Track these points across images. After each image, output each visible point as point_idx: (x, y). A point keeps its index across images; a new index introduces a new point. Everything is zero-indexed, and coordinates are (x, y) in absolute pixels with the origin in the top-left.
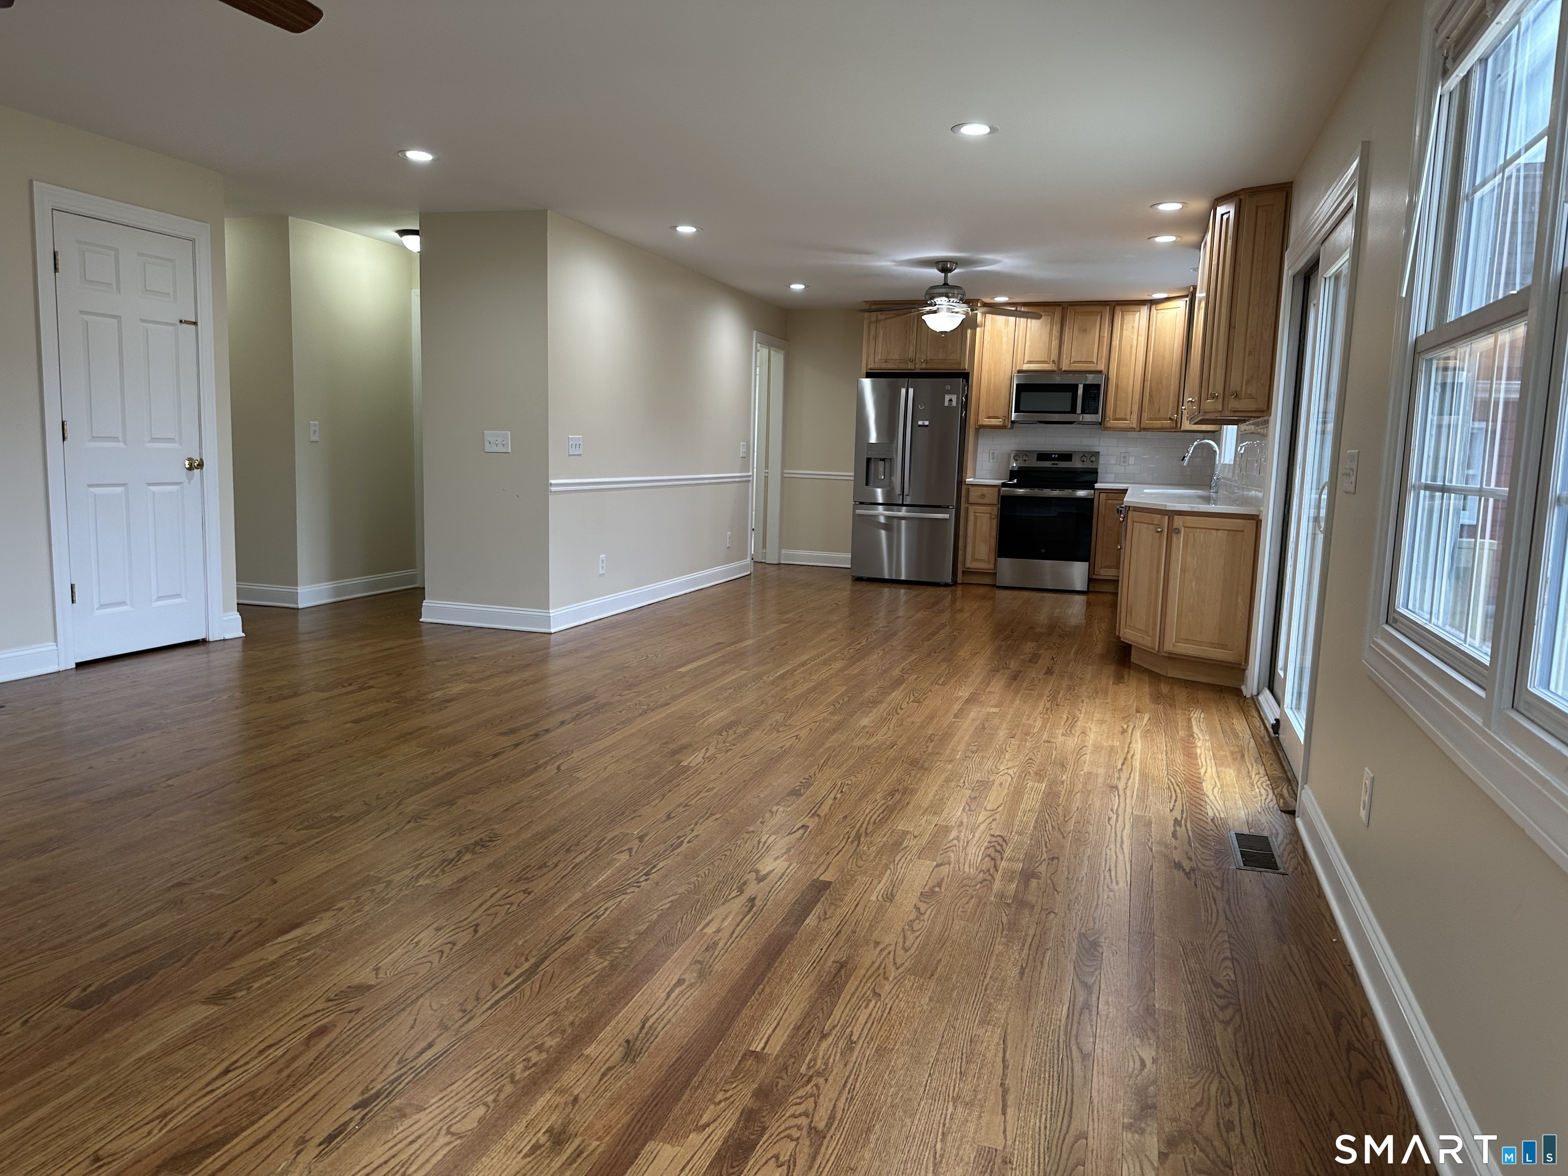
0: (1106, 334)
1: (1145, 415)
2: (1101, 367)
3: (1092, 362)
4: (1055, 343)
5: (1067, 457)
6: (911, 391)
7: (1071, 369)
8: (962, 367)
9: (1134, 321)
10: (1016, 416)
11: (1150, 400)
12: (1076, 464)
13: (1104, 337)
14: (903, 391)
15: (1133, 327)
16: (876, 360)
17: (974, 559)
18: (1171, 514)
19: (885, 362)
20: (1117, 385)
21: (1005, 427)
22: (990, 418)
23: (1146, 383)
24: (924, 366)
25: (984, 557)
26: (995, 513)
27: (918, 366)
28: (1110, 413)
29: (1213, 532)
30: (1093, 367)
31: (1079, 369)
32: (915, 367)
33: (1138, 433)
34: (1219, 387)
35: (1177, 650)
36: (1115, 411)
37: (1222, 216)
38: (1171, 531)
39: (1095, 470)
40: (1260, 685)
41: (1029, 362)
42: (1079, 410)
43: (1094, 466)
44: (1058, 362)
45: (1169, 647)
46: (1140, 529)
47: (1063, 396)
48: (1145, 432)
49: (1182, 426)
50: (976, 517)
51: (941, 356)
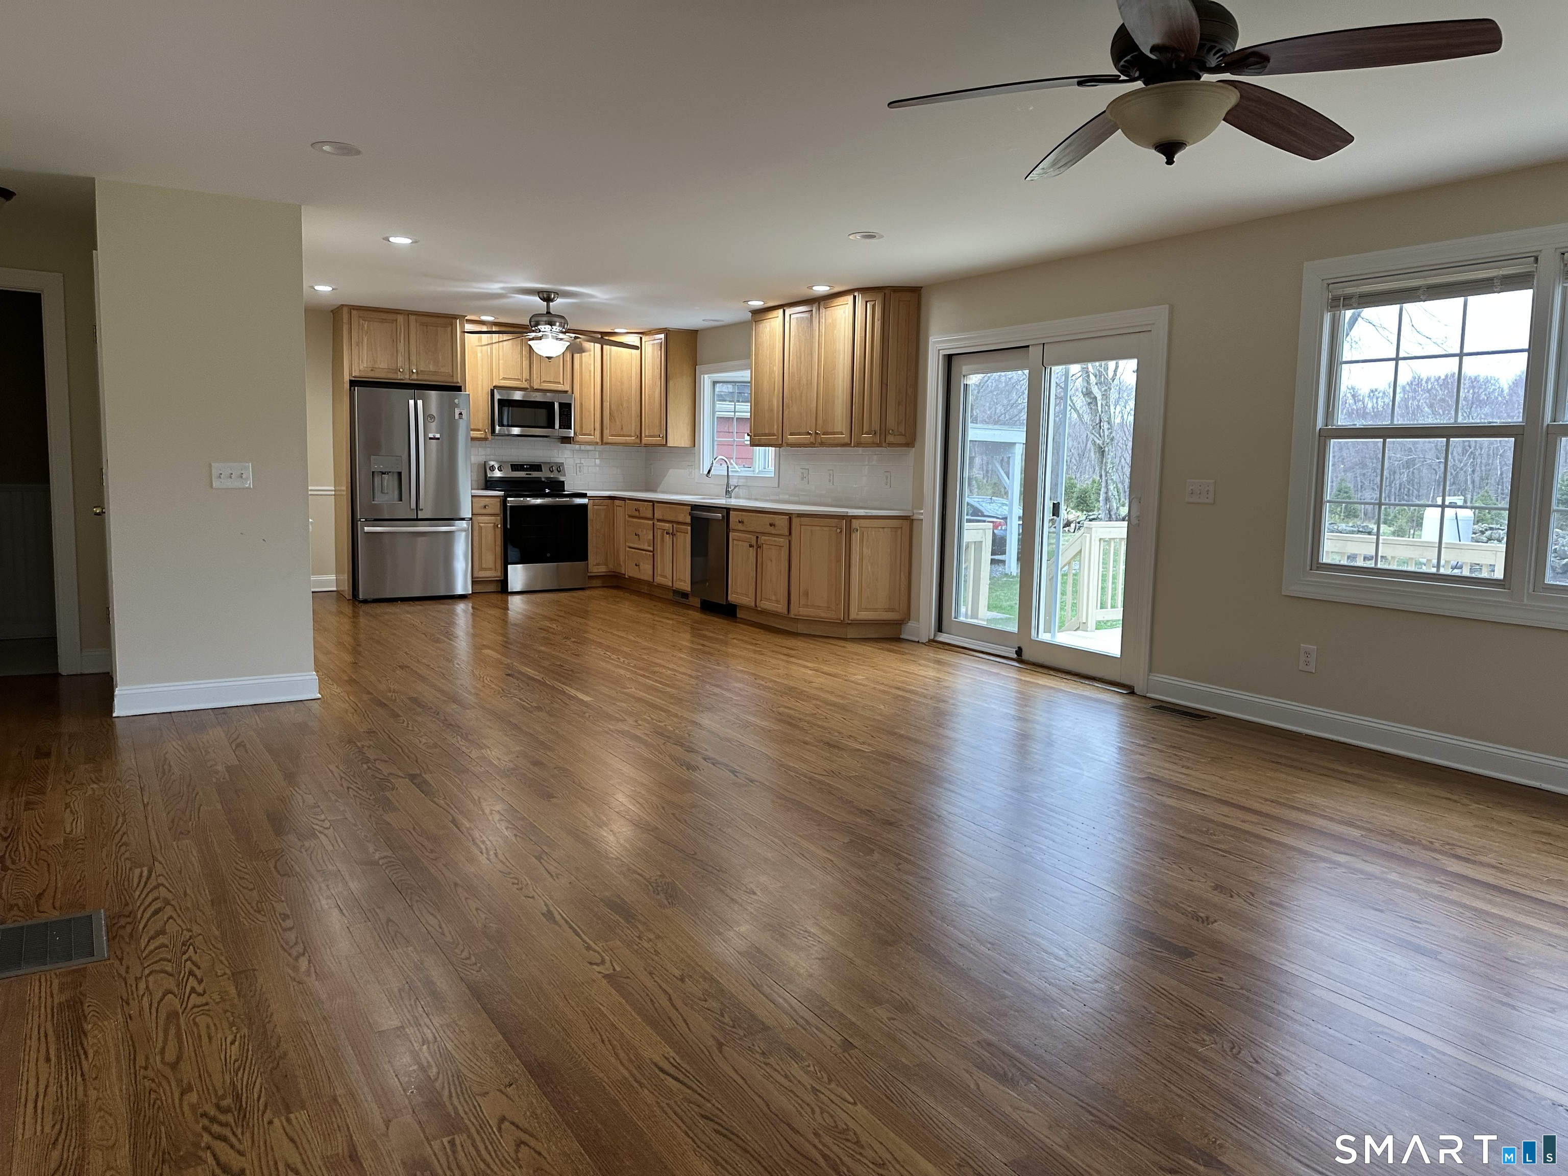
0: (569, 365)
1: (606, 432)
2: (567, 387)
3: (559, 383)
4: (526, 363)
5: (537, 467)
6: (420, 402)
7: (541, 388)
8: (455, 380)
9: (590, 355)
10: (500, 430)
11: (610, 419)
12: (543, 475)
13: (567, 366)
14: (412, 402)
15: (590, 358)
16: (361, 367)
17: (481, 569)
18: (849, 519)
19: (372, 370)
20: (581, 405)
21: (486, 439)
22: (472, 430)
23: (604, 403)
24: (414, 377)
25: (491, 565)
26: (499, 522)
27: (407, 377)
28: (578, 429)
29: (881, 530)
30: (560, 387)
31: (548, 388)
32: (405, 378)
33: (600, 448)
34: (876, 426)
35: (859, 617)
36: (581, 427)
37: (866, 302)
38: (850, 531)
39: (562, 479)
40: (935, 631)
41: (504, 379)
42: (557, 426)
43: (561, 475)
44: (529, 380)
45: (853, 616)
46: (811, 531)
47: (543, 412)
48: (607, 446)
49: (643, 442)
50: (480, 528)
51: (432, 368)
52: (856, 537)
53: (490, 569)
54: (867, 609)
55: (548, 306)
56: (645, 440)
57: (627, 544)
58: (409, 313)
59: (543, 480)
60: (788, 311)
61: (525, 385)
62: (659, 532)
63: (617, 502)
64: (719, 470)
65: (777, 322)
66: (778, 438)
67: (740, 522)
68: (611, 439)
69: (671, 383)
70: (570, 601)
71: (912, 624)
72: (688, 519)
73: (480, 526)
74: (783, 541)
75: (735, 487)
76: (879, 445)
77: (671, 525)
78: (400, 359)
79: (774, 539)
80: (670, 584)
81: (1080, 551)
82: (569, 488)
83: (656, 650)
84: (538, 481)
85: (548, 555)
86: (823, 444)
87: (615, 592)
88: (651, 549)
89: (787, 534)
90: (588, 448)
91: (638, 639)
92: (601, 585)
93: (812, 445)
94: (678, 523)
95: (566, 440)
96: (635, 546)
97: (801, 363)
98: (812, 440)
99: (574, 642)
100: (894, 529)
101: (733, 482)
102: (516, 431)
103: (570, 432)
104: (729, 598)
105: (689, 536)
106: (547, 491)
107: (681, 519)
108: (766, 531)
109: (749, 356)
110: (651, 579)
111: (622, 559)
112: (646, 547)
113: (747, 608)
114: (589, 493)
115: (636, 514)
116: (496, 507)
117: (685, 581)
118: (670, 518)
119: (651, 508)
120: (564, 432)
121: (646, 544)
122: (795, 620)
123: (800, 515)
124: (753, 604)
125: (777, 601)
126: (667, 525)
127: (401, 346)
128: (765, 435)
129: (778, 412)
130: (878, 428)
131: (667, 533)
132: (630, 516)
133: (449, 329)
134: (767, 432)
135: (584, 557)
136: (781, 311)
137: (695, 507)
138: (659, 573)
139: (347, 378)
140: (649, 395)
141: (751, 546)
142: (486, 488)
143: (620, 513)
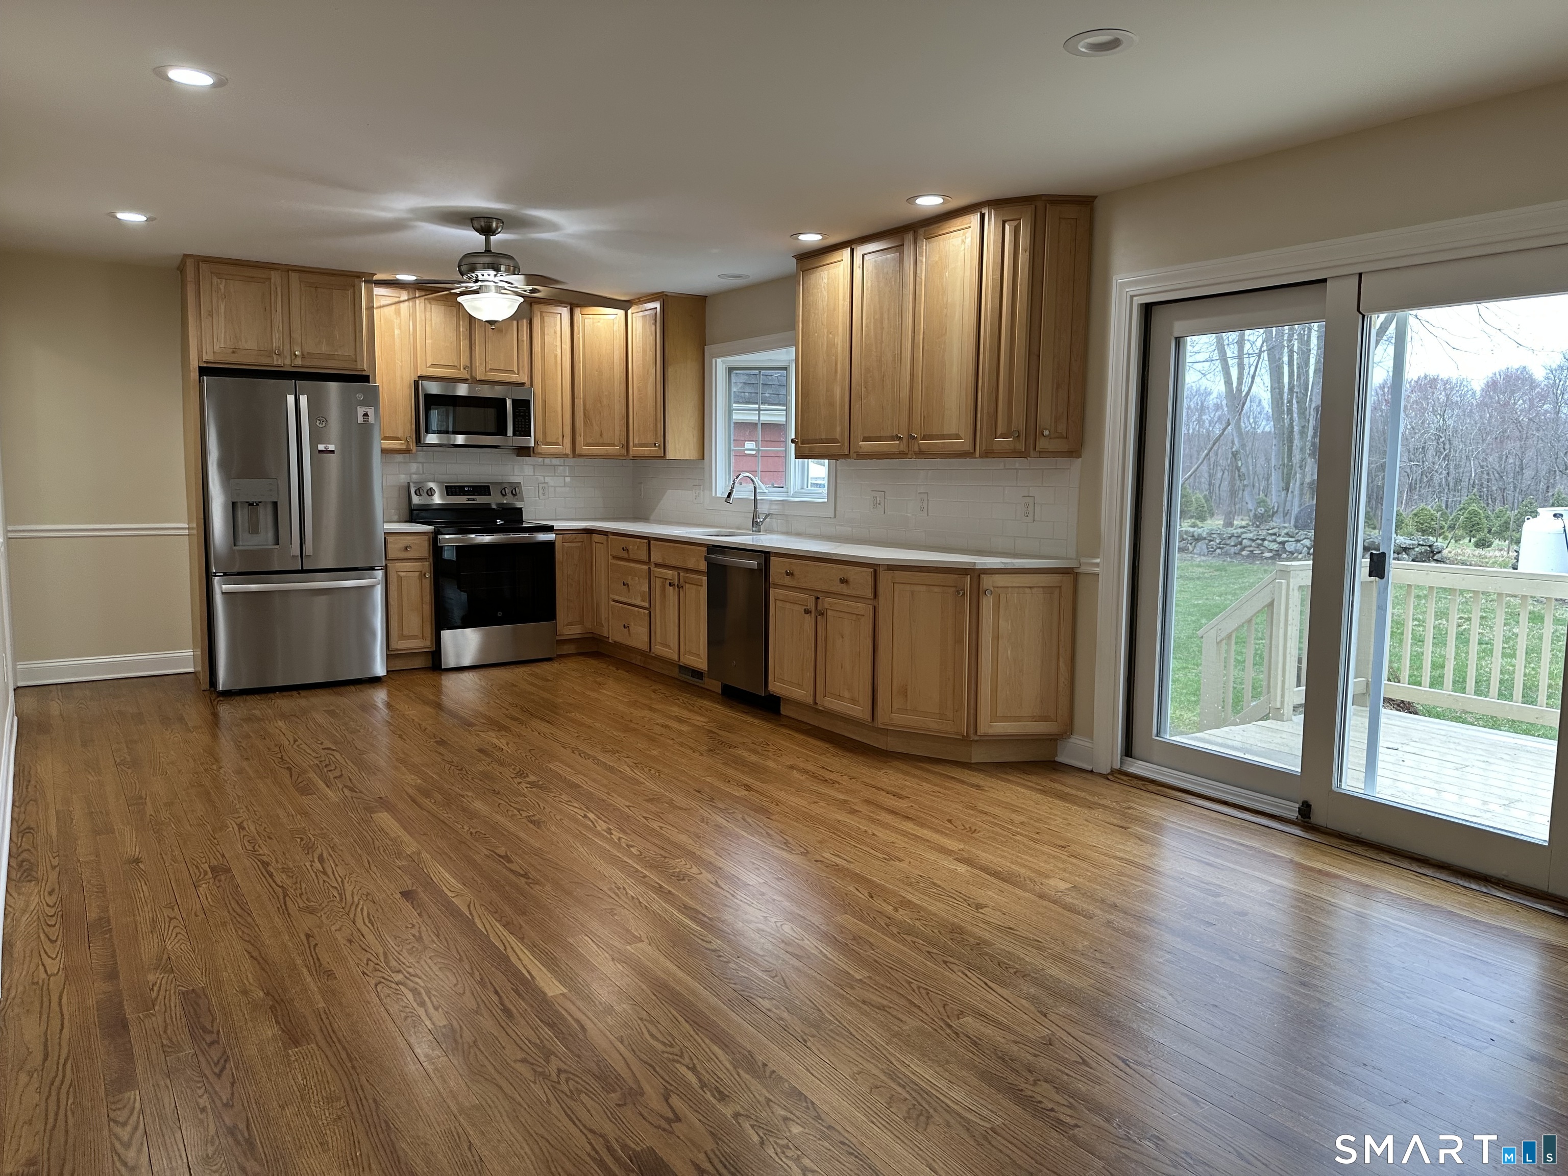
0: (525, 339)
1: (580, 439)
2: (524, 378)
3: (512, 372)
4: (464, 344)
5: (483, 490)
6: (303, 399)
7: (487, 379)
8: (359, 367)
9: (555, 325)
10: (432, 439)
11: (584, 422)
12: (493, 500)
13: (523, 341)
14: (291, 399)
15: (555, 332)
16: (216, 348)
17: (402, 637)
18: (976, 574)
19: (233, 352)
20: (544, 401)
21: (407, 451)
22: (386, 438)
23: (576, 400)
24: (299, 362)
25: (416, 631)
26: (427, 569)
27: (288, 362)
28: (540, 436)
29: (1028, 590)
30: (514, 378)
31: (497, 379)
32: (284, 363)
33: (571, 461)
34: (1019, 422)
35: (991, 731)
36: (545, 434)
37: (1004, 222)
38: (978, 593)
39: (519, 505)
40: (1121, 756)
41: (433, 365)
42: (510, 432)
43: (518, 500)
44: (470, 367)
45: (983, 729)
46: (913, 593)
47: (491, 412)
48: (581, 460)
49: (631, 453)
50: (400, 578)
51: (324, 349)
52: (987, 603)
53: (414, 637)
54: (1005, 719)
55: (487, 241)
56: (634, 450)
57: (611, 596)
58: (287, 269)
59: (494, 506)
60: (860, 251)
61: (464, 374)
62: (658, 582)
63: (596, 537)
64: (743, 492)
65: (841, 267)
66: (843, 445)
67: (787, 574)
68: (585, 449)
69: (670, 371)
70: (532, 684)
71: (1077, 740)
72: (703, 566)
73: (399, 576)
74: (863, 608)
75: (767, 516)
76: (1024, 455)
77: (676, 573)
78: (276, 335)
79: (846, 603)
80: (676, 657)
81: (1271, 604)
82: (530, 518)
83: (671, 803)
84: (486, 508)
85: (500, 614)
86: (922, 454)
87: (593, 662)
88: (646, 605)
89: (871, 596)
90: (555, 461)
91: (639, 775)
92: (574, 652)
93: (902, 455)
94: (687, 570)
95: (524, 451)
96: (623, 599)
97: (882, 328)
98: (903, 447)
99: (533, 784)
100: (1049, 590)
101: (763, 509)
102: (460, 439)
103: (529, 441)
104: (770, 688)
105: (704, 591)
106: (499, 522)
107: (691, 564)
108: (834, 589)
109: (792, 326)
110: (646, 648)
111: (604, 615)
112: (638, 602)
113: (798, 704)
114: (558, 525)
115: (625, 555)
116: (422, 548)
117: (698, 656)
118: (674, 563)
119: (646, 548)
120: (521, 441)
121: (639, 599)
122: (885, 732)
123: (894, 567)
124: (810, 700)
125: (853, 701)
126: (670, 572)
127: (278, 317)
128: (821, 441)
129: (842, 407)
130: (1022, 427)
131: (670, 585)
132: (614, 557)
133: (350, 292)
134: (823, 437)
135: (548, 613)
136: (846, 253)
137: (714, 549)
138: (659, 640)
139: (194, 364)
140: (639, 388)
141: (807, 612)
142: (412, 519)
143: (601, 553)
